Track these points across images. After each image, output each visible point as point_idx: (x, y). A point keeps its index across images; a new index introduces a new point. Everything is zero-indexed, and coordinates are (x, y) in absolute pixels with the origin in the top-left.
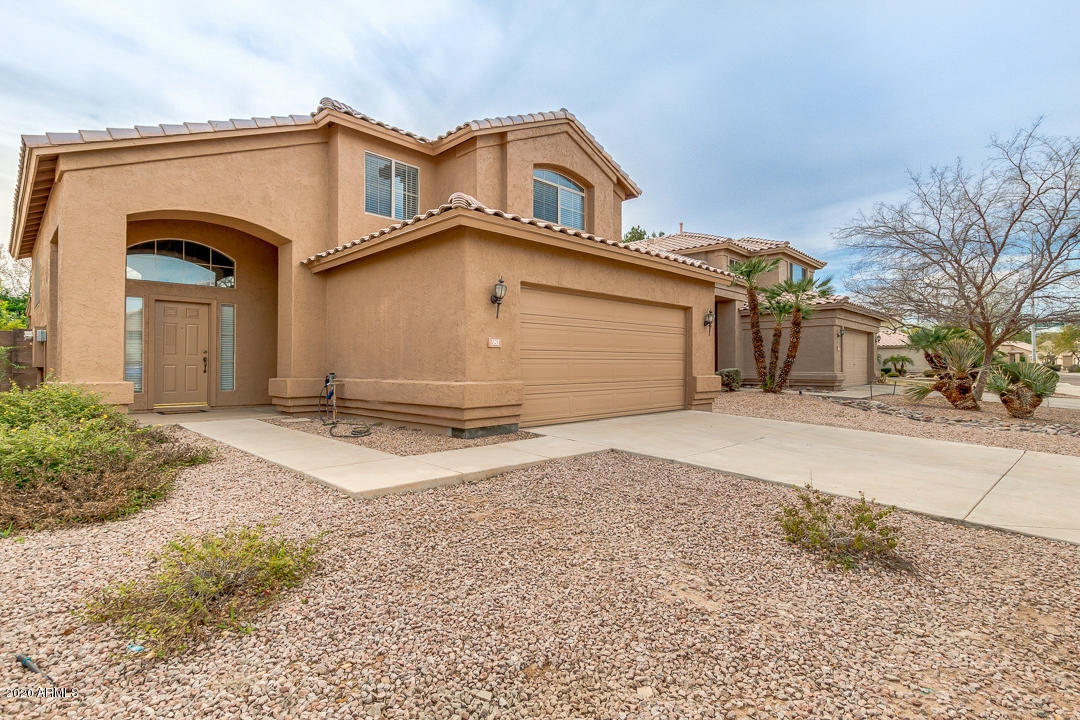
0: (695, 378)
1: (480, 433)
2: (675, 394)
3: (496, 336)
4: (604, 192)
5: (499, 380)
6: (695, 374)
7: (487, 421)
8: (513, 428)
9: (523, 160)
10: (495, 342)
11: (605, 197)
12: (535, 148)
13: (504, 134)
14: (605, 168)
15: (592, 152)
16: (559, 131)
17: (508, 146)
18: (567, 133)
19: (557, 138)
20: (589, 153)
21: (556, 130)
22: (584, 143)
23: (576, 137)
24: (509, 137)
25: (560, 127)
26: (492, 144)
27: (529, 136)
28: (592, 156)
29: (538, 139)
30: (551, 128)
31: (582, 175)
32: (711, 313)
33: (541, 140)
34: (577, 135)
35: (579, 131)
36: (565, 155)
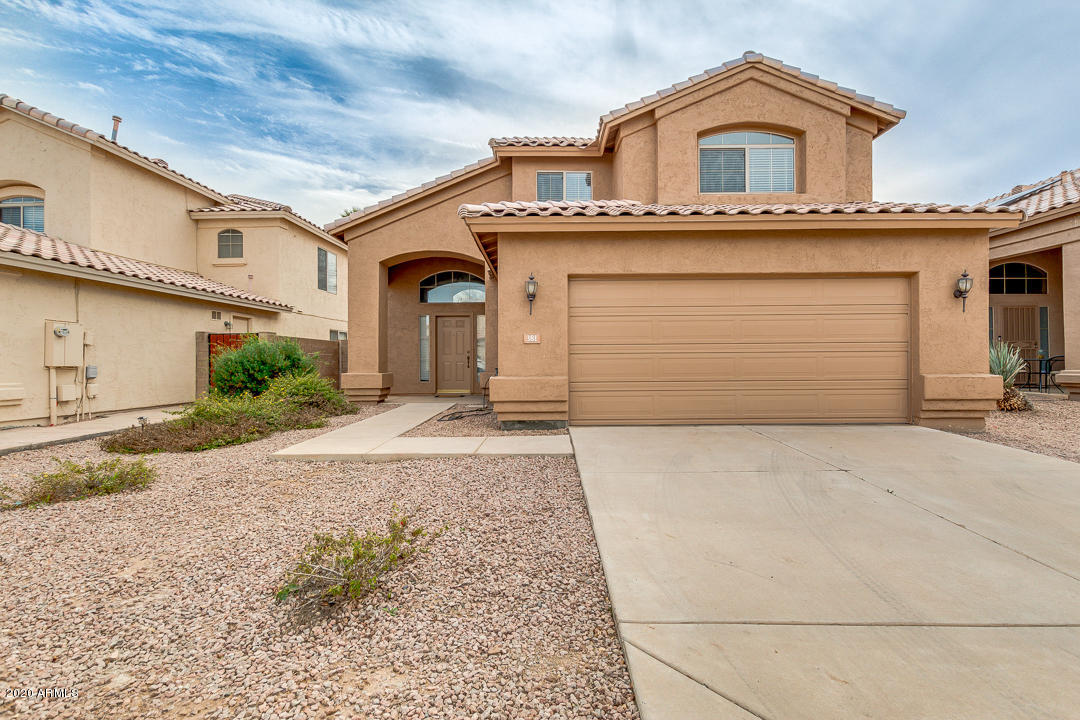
0: (922, 379)
1: (518, 426)
2: (891, 400)
3: (534, 332)
4: (827, 134)
5: (537, 375)
6: (923, 370)
7: (523, 415)
8: (559, 424)
9: (680, 132)
10: (532, 338)
11: (828, 139)
12: (700, 114)
13: (652, 112)
14: (825, 102)
15: (799, 88)
16: (738, 81)
17: (659, 123)
18: (752, 79)
19: (737, 90)
20: (792, 92)
21: (732, 82)
22: (782, 82)
23: (767, 79)
24: (658, 114)
25: (739, 76)
26: (641, 127)
27: (688, 103)
28: (798, 94)
29: (704, 102)
30: (723, 83)
31: (781, 123)
32: (965, 276)
33: (709, 101)
34: (769, 76)
35: (771, 71)
36: (749, 107)
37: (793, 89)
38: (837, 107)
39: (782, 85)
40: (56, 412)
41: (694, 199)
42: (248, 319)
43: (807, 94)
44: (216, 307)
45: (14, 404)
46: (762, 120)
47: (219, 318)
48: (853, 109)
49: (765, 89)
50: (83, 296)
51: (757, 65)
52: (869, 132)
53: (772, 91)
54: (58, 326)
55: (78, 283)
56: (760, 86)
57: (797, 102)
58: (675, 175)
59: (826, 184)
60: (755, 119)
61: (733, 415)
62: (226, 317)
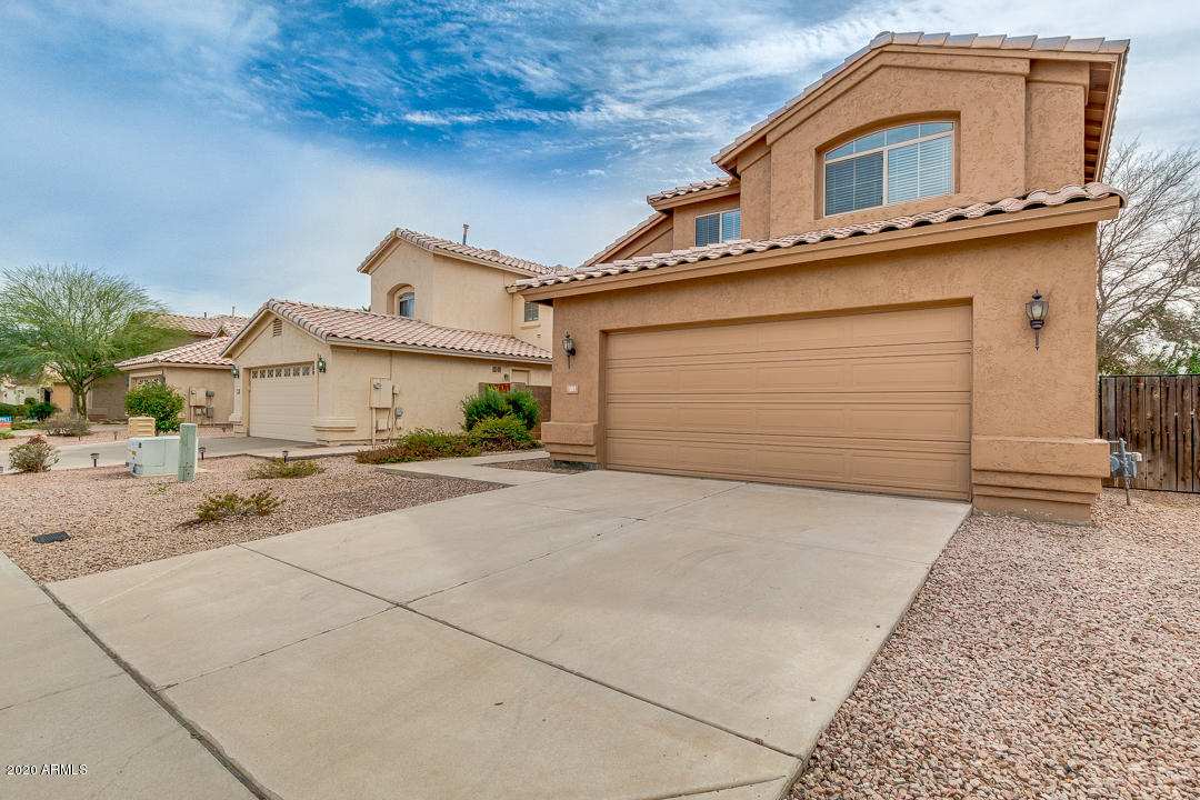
1: (564, 465)
3: (574, 383)
9: (795, 153)
10: (572, 389)
11: (995, 113)
12: (818, 126)
13: (764, 138)
14: (987, 65)
15: (946, 59)
16: (864, 75)
17: (773, 148)
18: (881, 67)
19: (865, 85)
20: (936, 66)
21: (855, 78)
22: (922, 57)
23: (902, 60)
24: (769, 140)
25: (865, 69)
26: (757, 158)
27: (802, 118)
28: (948, 66)
29: (823, 112)
30: (844, 83)
31: (923, 110)
32: (1038, 298)
33: (829, 108)
34: (905, 56)
35: (907, 49)
36: (880, 102)
37: (939, 62)
38: (1007, 66)
39: (924, 61)
40: (375, 436)
41: (809, 225)
42: (528, 371)
43: (960, 63)
44: (497, 363)
45: (350, 430)
46: (897, 113)
47: (499, 371)
48: (1033, 62)
49: (901, 74)
50: (395, 361)
51: (885, 49)
52: (1075, 84)
53: (911, 72)
54: (375, 382)
55: (391, 354)
56: (894, 71)
57: (947, 77)
58: (789, 202)
59: (992, 175)
60: (888, 114)
61: (745, 471)
62: (506, 371)
